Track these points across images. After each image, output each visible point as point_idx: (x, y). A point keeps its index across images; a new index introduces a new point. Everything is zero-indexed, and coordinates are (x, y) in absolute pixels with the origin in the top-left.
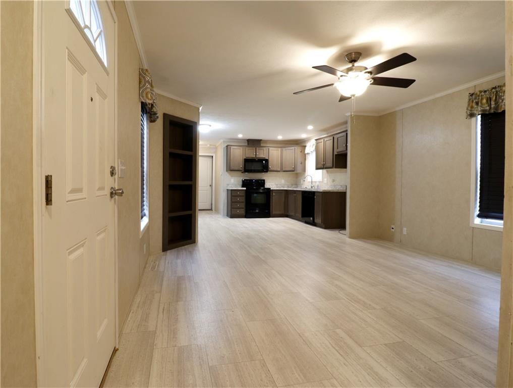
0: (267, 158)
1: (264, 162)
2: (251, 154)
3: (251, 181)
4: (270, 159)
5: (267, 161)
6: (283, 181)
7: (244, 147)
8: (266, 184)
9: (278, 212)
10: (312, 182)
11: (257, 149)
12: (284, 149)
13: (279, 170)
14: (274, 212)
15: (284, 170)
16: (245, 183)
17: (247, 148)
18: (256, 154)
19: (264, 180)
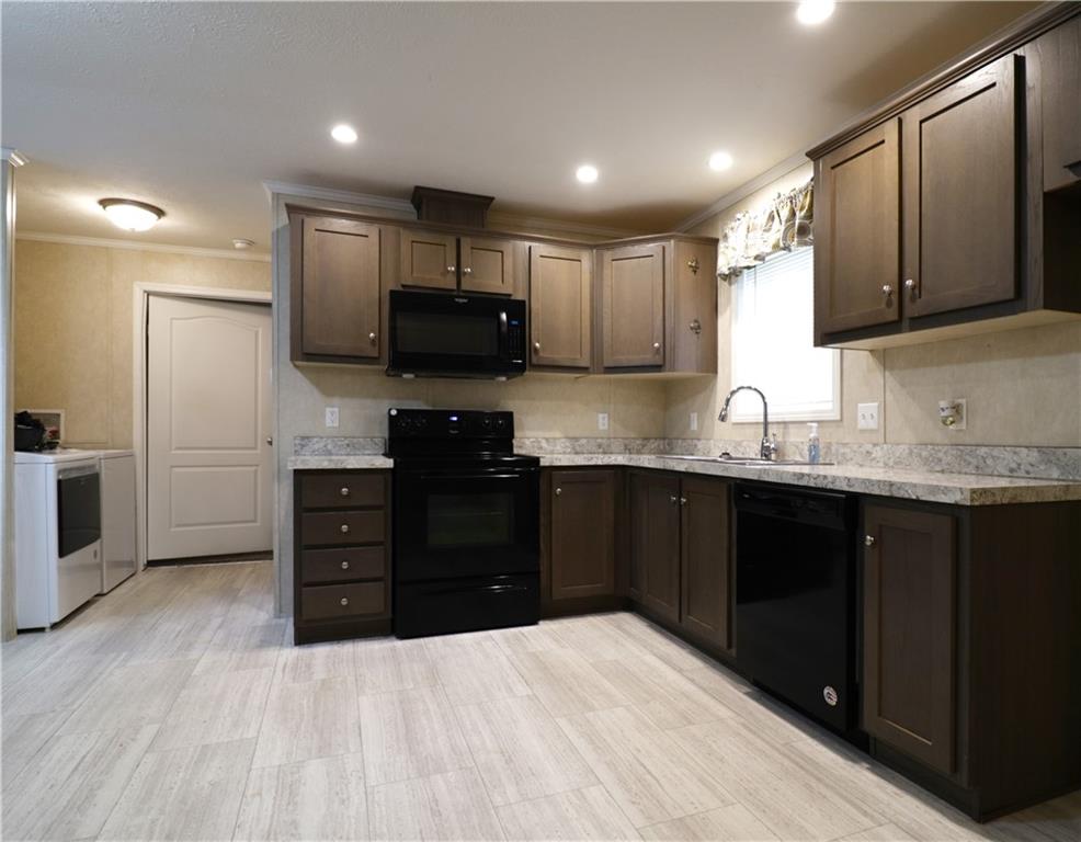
0: (519, 296)
1: (504, 316)
2: (429, 267)
3: (438, 417)
4: (535, 306)
5: (519, 310)
6: (602, 422)
7: (391, 228)
8: (517, 434)
9: (582, 590)
10: (766, 423)
11: (466, 243)
12: (608, 255)
13: (585, 362)
14: (560, 592)
15: (607, 363)
16: (404, 433)
17: (407, 237)
18: (459, 273)
19: (509, 417)
